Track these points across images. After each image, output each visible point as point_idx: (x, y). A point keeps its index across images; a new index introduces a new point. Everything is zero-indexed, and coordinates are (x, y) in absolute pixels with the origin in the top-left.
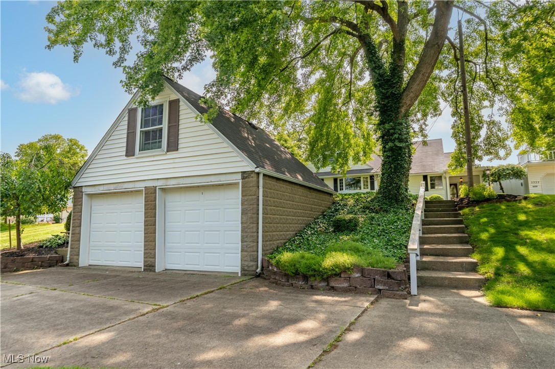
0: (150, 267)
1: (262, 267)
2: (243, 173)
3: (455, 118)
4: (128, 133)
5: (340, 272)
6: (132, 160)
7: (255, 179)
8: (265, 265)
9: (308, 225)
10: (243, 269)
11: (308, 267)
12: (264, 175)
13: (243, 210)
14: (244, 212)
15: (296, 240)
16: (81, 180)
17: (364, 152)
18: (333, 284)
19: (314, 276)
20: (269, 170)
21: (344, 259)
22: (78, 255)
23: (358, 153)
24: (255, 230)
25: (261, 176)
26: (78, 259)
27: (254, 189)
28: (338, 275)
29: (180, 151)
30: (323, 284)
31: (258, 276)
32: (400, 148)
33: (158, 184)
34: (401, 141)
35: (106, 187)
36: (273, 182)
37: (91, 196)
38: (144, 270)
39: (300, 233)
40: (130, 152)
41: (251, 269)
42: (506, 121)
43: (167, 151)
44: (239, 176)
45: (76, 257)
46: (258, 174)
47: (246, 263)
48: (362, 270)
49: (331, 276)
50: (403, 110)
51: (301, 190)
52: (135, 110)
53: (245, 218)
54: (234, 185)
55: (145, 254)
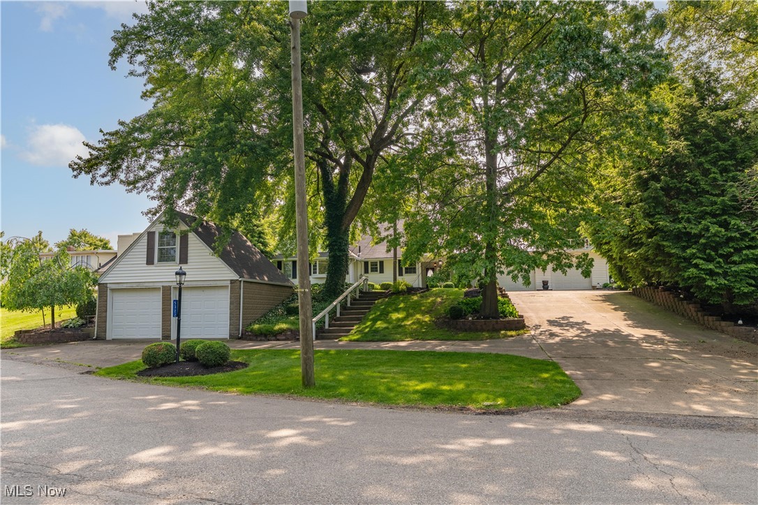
0: (166, 337)
1: (242, 334)
2: (231, 280)
4: (148, 249)
5: (282, 332)
6: (151, 267)
7: (238, 284)
8: (244, 332)
9: (271, 311)
10: (230, 335)
11: (267, 330)
12: (244, 281)
14: (231, 303)
15: (264, 318)
16: (106, 279)
18: (278, 338)
19: (270, 334)
20: (247, 278)
21: (284, 326)
22: (105, 332)
24: (238, 313)
25: (242, 282)
26: (105, 335)
27: (238, 288)
28: (281, 333)
29: (189, 264)
30: (274, 338)
31: (240, 338)
33: (173, 284)
35: (129, 285)
36: (249, 285)
37: (113, 290)
38: (163, 339)
39: (265, 316)
40: (150, 261)
41: (235, 334)
43: (180, 263)
44: (229, 282)
45: (103, 333)
46: (240, 281)
47: (232, 332)
49: (277, 334)
50: (343, 228)
51: (266, 287)
52: (154, 233)
53: (232, 306)
54: (226, 287)
55: (163, 329)
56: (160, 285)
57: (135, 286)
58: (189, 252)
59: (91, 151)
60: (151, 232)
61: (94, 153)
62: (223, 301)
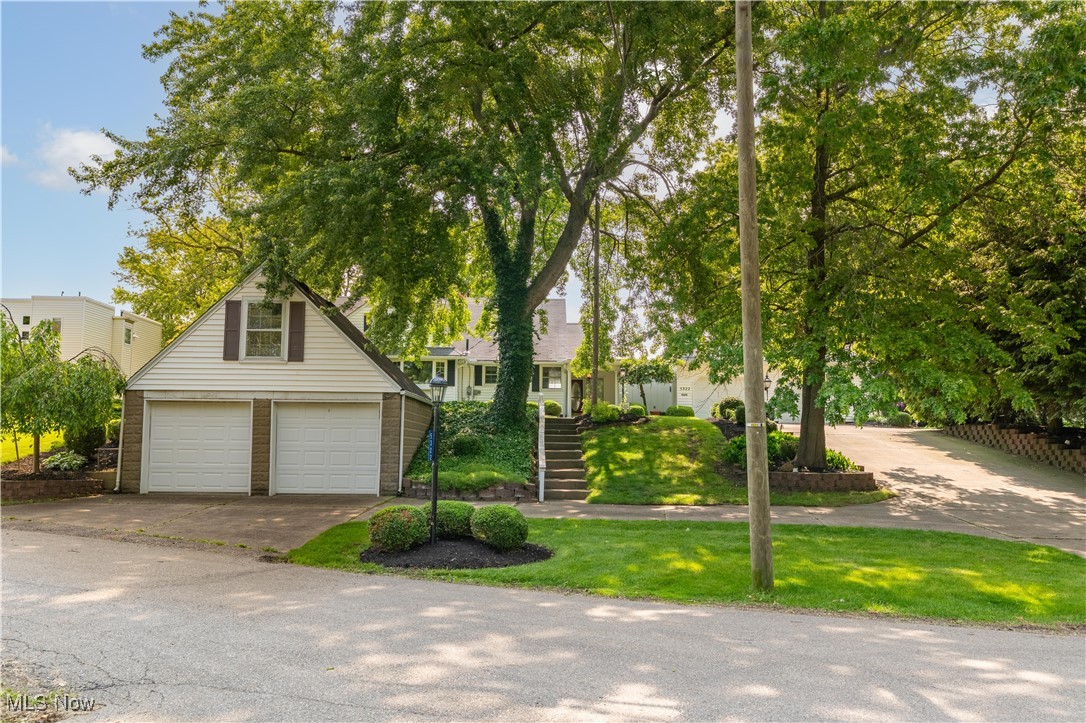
0: (260, 490)
1: (403, 488)
2: (385, 394)
3: (586, 300)
4: (226, 332)
6: (232, 364)
7: (398, 401)
8: (407, 485)
10: (382, 489)
12: (407, 397)
13: (383, 431)
14: (384, 434)
16: (141, 382)
17: (453, 329)
18: (482, 495)
19: (467, 489)
22: (139, 479)
23: (442, 330)
24: (396, 451)
25: (403, 398)
26: (139, 485)
27: (397, 411)
29: (306, 362)
30: (473, 496)
31: (399, 495)
32: (522, 358)
33: (276, 397)
34: (523, 348)
35: (188, 395)
37: (151, 403)
38: (252, 494)
40: (230, 353)
41: (392, 489)
42: (645, 314)
43: (289, 360)
44: (381, 397)
45: (132, 482)
46: (401, 396)
47: (386, 484)
48: (505, 484)
49: (480, 490)
52: (238, 304)
53: (386, 439)
54: (375, 405)
55: (253, 476)
56: (251, 397)
57: (199, 397)
58: (306, 340)
59: (120, 148)
60: (234, 302)
61: (127, 153)
62: (368, 430)
